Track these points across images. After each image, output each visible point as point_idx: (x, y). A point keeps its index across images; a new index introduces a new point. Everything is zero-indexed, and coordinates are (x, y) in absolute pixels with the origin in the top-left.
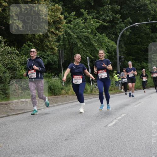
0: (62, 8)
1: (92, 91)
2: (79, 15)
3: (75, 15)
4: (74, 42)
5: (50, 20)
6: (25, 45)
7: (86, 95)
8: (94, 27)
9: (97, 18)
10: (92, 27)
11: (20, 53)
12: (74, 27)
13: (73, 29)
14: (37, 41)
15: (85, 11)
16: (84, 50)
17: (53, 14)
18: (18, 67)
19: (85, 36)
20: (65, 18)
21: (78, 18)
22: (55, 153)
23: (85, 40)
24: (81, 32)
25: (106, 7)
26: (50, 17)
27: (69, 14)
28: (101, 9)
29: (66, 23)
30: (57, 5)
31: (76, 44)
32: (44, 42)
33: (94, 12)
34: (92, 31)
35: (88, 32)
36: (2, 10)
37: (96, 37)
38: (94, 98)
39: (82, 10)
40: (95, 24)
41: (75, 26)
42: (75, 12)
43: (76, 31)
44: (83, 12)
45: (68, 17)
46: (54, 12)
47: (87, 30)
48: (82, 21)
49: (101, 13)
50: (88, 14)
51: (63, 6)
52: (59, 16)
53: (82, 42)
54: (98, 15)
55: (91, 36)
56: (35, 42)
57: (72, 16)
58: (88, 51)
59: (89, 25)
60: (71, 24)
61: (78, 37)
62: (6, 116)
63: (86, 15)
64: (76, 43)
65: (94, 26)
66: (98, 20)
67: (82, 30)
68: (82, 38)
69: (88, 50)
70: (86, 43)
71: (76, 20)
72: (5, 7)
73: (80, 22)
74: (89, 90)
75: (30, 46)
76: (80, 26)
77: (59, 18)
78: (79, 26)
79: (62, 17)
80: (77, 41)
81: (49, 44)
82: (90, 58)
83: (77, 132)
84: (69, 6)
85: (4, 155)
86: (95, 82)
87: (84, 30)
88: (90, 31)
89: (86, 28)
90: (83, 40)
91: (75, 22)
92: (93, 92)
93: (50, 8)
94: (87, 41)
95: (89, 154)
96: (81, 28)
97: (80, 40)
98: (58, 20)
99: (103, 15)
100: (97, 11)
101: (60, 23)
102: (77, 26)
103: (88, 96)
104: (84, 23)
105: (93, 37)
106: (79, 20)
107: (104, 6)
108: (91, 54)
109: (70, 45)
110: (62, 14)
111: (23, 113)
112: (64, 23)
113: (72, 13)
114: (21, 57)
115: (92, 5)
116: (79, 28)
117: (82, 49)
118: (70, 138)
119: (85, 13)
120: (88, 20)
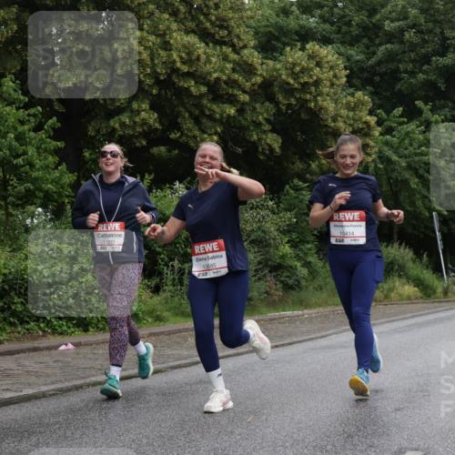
0: (373, 100)
1: (446, 292)
2: (412, 113)
3: (401, 116)
4: (399, 178)
6: (287, 187)
7: (434, 302)
9: (454, 119)
11: (277, 207)
12: (400, 143)
13: (398, 148)
15: (426, 104)
16: (425, 197)
17: (351, 114)
18: (274, 239)
19: (425, 164)
20: (379, 123)
21: (408, 123)
22: (375, 441)
24: (416, 154)
26: (345, 122)
27: (388, 112)
29: (381, 134)
30: (360, 93)
31: (406, 182)
33: (448, 106)
36: (237, 111)
38: (452, 309)
39: (419, 103)
41: (404, 139)
42: (401, 109)
43: (406, 152)
44: (420, 108)
45: (385, 120)
46: (353, 109)
48: (418, 127)
50: (432, 110)
51: (372, 94)
52: (364, 119)
53: (420, 177)
56: (310, 181)
57: (394, 116)
60: (394, 136)
61: (409, 167)
63: (427, 114)
64: (407, 180)
67: (419, 148)
68: (420, 167)
71: (405, 126)
72: (244, 104)
73: (413, 130)
74: (440, 290)
75: (299, 190)
76: (414, 139)
77: (366, 123)
78: (412, 140)
79: (372, 120)
80: (407, 176)
83: (421, 391)
84: (388, 94)
86: (453, 271)
87: (423, 148)
90: (421, 171)
91: (403, 132)
92: (450, 294)
93: (344, 102)
96: (415, 145)
97: (415, 171)
98: (362, 129)
100: (454, 102)
101: (367, 135)
102: (407, 141)
103: (438, 304)
104: (424, 132)
106: (412, 126)
109: (391, 185)
110: (371, 113)
111: (290, 344)
112: (377, 134)
113: (395, 111)
114: (281, 215)
115: (443, 89)
116: (411, 145)
117: (419, 193)
118: (406, 404)
119: (426, 108)
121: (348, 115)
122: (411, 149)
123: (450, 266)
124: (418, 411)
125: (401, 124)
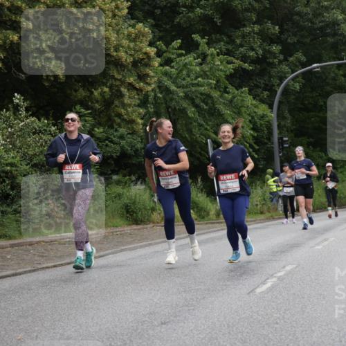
0: (152, 32)
2: (189, 46)
3: (180, 48)
4: (177, 108)
5: (126, 60)
7: (207, 223)
8: (222, 74)
9: (228, 53)
10: (218, 74)
12: (178, 74)
13: (176, 78)
14: (97, 106)
15: (203, 38)
16: (200, 125)
17: (132, 45)
19: (201, 94)
20: (159, 54)
21: (186, 54)
23: (203, 102)
24: (193, 85)
25: (248, 29)
26: (126, 52)
27: (167, 44)
28: (238, 33)
29: (161, 65)
30: (141, 24)
31: (183, 111)
32: (114, 106)
33: (223, 41)
34: (217, 82)
35: (209, 85)
37: (226, 95)
39: (196, 37)
40: (225, 67)
41: (181, 71)
42: (180, 41)
43: (184, 82)
44: (197, 41)
45: (165, 52)
46: (134, 40)
47: (206, 81)
48: (195, 59)
49: (238, 41)
50: (208, 44)
51: (153, 27)
52: (144, 50)
53: (197, 106)
54: (230, 47)
55: (216, 94)
56: (92, 108)
57: (174, 48)
58: (208, 128)
59: (211, 69)
60: (172, 67)
61: (187, 97)
62: (30, 271)
63: (203, 47)
64: (184, 109)
65: (221, 70)
66: (230, 58)
67: (196, 79)
68: (197, 97)
69: (210, 123)
70: (205, 107)
71: (183, 58)
73: (190, 62)
74: (213, 212)
75: (82, 116)
76: (191, 71)
77: (146, 53)
78: (189, 71)
79: (152, 51)
80: (185, 104)
81: (123, 111)
83: (187, 306)
84: (168, 27)
87: (200, 79)
88: (214, 82)
89: (204, 75)
90: (198, 101)
91: (181, 63)
93: (126, 32)
94: (207, 104)
96: (193, 76)
97: (193, 101)
98: (143, 59)
99: (242, 46)
100: (229, 37)
101: (147, 65)
102: (184, 72)
103: (210, 225)
104: (201, 64)
105: (221, 96)
106: (189, 58)
107: (244, 26)
109: (169, 113)
110: (151, 44)
112: (156, 64)
113: (174, 43)
115: (218, 24)
116: (189, 76)
117: (195, 122)
118: (172, 318)
119: (202, 42)
120: (209, 58)
121: (129, 46)
122: (189, 79)
124: (182, 324)
125: (180, 55)
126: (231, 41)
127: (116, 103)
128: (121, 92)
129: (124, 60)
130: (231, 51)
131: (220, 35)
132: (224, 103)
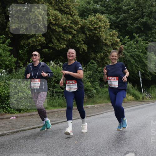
0: (119, 33)
1: (143, 98)
2: (132, 38)
3: (128, 39)
4: (127, 60)
5: (109, 44)
6: (89, 63)
7: (139, 102)
8: (144, 47)
9: (146, 40)
10: (142, 47)
11: (86, 70)
12: (128, 48)
13: (127, 49)
14: (99, 60)
15: (137, 35)
16: (136, 66)
17: (111, 38)
18: (85, 80)
19: (136, 55)
20: (121, 41)
21: (131, 41)
22: (119, 149)
23: (137, 57)
24: (133, 52)
25: (153, 31)
26: (109, 41)
27: (124, 37)
28: (149, 32)
29: (121, 45)
30: (114, 31)
31: (130, 61)
32: (105, 60)
33: (144, 35)
34: (142, 50)
35: (139, 51)
36: (72, 37)
37: (145, 55)
38: (145, 104)
39: (134, 34)
40: (145, 45)
41: (129, 47)
42: (128, 36)
43: (130, 51)
44: (135, 36)
45: (123, 40)
46: (112, 36)
47: (138, 50)
48: (134, 42)
49: (150, 36)
50: (138, 37)
51: (118, 31)
52: (115, 40)
53: (134, 59)
54: (147, 38)
55: (142, 55)
56: (97, 61)
57: (126, 39)
58: (139, 67)
59: (140, 46)
60: (126, 45)
61: (131, 56)
62: (77, 119)
63: (137, 38)
64: (130, 60)
65: (144, 46)
66: (147, 42)
67: (134, 50)
68: (135, 56)
69: (140, 65)
70: (138, 59)
71: (130, 42)
72: (74, 34)
73: (132, 43)
74: (141, 98)
75: (94, 64)
76: (133, 46)
77: (116, 41)
78: (132, 47)
79: (118, 40)
80: (130, 59)
81: (108, 62)
82: (141, 72)
83: (134, 132)
84: (124, 31)
85: (79, 150)
86: (146, 91)
87: (136, 50)
88: (141, 50)
89: (137, 48)
90: (135, 57)
91: (129, 44)
92: (144, 99)
93: (109, 34)
94: (138, 58)
95: (146, 150)
96: (133, 49)
97: (133, 57)
98: (115, 43)
99: (151, 37)
100: (146, 34)
101: (117, 45)
102: (130, 47)
104: (136, 44)
105: (144, 55)
106: (132, 42)
107: (152, 30)
108: (142, 69)
109: (124, 62)
110: (118, 38)
111: (90, 116)
112: (120, 45)
113: (126, 37)
114: (87, 72)
115: (142, 30)
116: (132, 48)
117: (134, 65)
118: (129, 137)
119: (137, 36)
120: (139, 42)
121: (110, 38)
122: (131, 50)
123: (145, 89)
124: (133, 139)
125: (128, 41)
126: (147, 36)
127: (106, 59)
128: (107, 55)
129: (108, 43)
130: (147, 39)
131: (143, 33)
132: (145, 58)
